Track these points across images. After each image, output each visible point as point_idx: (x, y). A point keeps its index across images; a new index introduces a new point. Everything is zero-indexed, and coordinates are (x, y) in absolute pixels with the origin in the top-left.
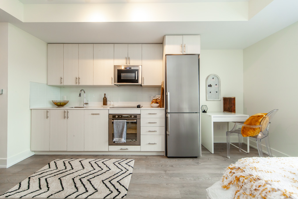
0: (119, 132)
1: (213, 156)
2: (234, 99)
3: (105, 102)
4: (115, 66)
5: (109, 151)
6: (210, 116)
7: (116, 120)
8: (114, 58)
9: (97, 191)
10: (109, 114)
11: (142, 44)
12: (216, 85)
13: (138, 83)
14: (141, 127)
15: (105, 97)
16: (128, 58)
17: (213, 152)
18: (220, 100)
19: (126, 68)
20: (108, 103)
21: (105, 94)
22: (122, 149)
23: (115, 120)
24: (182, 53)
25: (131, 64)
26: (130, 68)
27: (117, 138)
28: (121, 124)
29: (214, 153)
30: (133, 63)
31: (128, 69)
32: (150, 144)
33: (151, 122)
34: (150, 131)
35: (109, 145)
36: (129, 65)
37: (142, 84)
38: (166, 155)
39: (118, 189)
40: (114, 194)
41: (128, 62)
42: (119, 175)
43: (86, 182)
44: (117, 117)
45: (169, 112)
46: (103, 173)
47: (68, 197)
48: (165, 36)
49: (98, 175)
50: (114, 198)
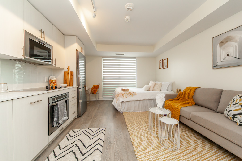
4: (25, 32)
5: (49, 144)
8: (24, 19)
10: (49, 98)
11: (53, 24)
22: (60, 130)
23: (57, 103)
24: (81, 52)
25: (45, 40)
27: (61, 119)
31: (41, 43)
32: (73, 114)
34: (73, 104)
35: (49, 136)
36: (42, 39)
37: (54, 66)
38: (77, 117)
39: (100, 131)
40: (103, 131)
41: (42, 37)
42: (88, 133)
43: (89, 148)
44: (55, 99)
45: (81, 87)
46: (82, 142)
47: (101, 151)
48: (76, 36)
49: (83, 144)
50: (105, 131)
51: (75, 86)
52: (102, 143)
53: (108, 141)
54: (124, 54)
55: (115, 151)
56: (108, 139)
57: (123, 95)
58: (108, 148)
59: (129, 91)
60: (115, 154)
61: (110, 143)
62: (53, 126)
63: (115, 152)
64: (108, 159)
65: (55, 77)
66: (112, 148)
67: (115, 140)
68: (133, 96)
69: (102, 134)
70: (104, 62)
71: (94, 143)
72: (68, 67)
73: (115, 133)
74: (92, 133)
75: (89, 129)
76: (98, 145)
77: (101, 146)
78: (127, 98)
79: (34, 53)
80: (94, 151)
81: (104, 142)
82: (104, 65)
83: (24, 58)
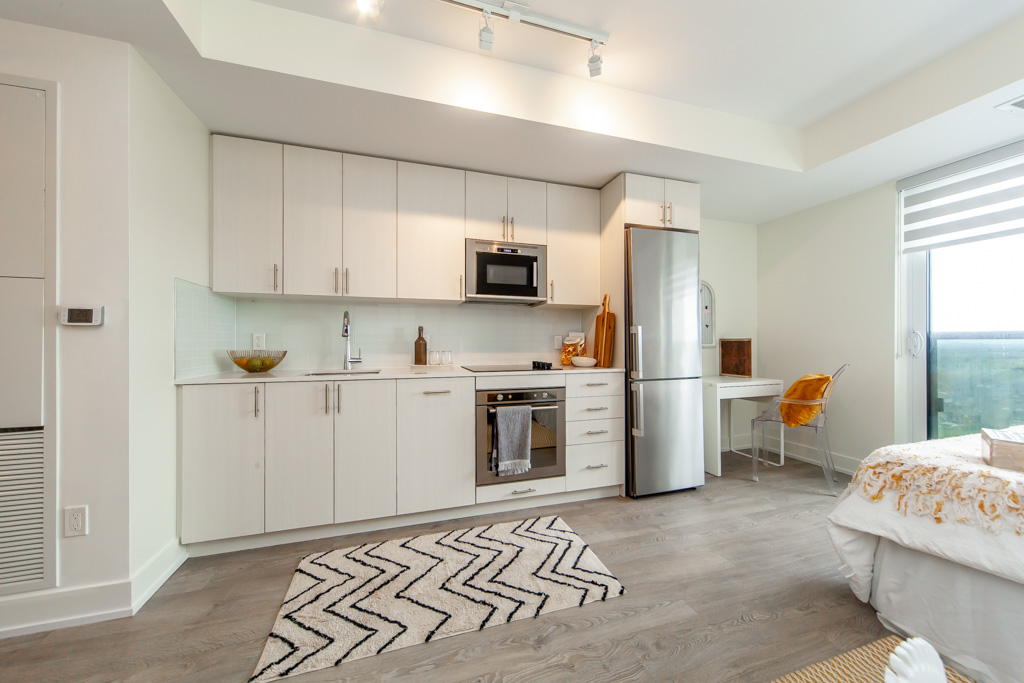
0: (512, 442)
1: (720, 483)
2: (749, 343)
3: (420, 355)
4: (468, 242)
5: (477, 505)
6: (711, 385)
7: (504, 408)
8: (465, 215)
9: (547, 597)
10: (477, 391)
11: (548, 182)
12: (706, 308)
13: (536, 295)
14: (567, 424)
15: (420, 338)
16: (507, 221)
17: (719, 474)
18: (714, 347)
19: (502, 250)
20: (433, 357)
21: (421, 330)
22: (515, 493)
23: (498, 408)
24: (662, 226)
25: (517, 240)
26: (513, 251)
27: (508, 460)
28: (519, 418)
29: (724, 475)
30: (523, 236)
31: (508, 252)
32: (589, 468)
33: (592, 407)
34: (590, 433)
36: (510, 240)
37: (549, 302)
38: (627, 494)
39: (593, 582)
40: (596, 592)
41: (509, 233)
42: (560, 555)
43: (494, 587)
44: (500, 397)
45: (641, 377)
46: (513, 560)
47: (487, 625)
48: (624, 173)
49: (507, 566)
50: (603, 599)
51: (620, 369)
52: (526, 613)
53: (550, 630)
55: (502, 674)
56: (559, 626)
58: (508, 642)
60: (483, 676)
61: (541, 641)
62: (491, 469)
63: (493, 675)
64: (459, 658)
65: (583, 335)
66: (515, 655)
67: (567, 656)
69: (577, 595)
70: (910, 219)
71: (520, 589)
72: (605, 298)
73: (615, 643)
74: (566, 566)
75: (585, 547)
76: (513, 603)
77: (511, 615)
78: (946, 526)
79: (489, 281)
80: (484, 603)
81: (538, 618)
82: (910, 236)
83: (464, 299)
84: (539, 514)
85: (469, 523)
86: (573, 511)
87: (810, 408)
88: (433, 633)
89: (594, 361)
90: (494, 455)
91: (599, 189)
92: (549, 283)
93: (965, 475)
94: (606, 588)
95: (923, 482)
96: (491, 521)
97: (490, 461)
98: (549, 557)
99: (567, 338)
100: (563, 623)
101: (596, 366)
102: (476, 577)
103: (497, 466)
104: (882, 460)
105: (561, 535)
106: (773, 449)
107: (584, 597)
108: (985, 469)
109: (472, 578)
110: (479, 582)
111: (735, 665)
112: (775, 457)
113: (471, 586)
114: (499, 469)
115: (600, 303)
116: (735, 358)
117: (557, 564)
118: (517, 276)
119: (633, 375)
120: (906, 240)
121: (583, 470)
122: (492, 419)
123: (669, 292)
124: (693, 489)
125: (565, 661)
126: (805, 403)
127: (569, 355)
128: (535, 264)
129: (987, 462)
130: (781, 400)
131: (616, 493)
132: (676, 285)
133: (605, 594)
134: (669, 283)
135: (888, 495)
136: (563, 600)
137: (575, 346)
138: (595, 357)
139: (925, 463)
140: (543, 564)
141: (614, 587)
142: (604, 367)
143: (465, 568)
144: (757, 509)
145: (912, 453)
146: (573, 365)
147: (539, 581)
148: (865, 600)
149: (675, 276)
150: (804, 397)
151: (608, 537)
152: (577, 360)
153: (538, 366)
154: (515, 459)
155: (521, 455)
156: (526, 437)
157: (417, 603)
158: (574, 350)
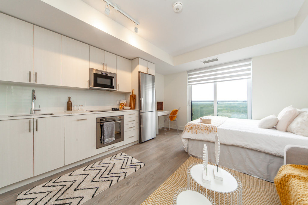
2: (163, 103)
4: (91, 69)
5: (96, 155)
7: (106, 123)
8: (90, 60)
9: (126, 172)
10: (96, 118)
11: (117, 55)
13: (113, 88)
14: (124, 126)
15: (69, 101)
16: (104, 64)
19: (103, 73)
21: (69, 98)
22: (109, 148)
23: (104, 123)
24: (147, 73)
25: (108, 71)
26: (106, 74)
27: (107, 138)
28: (111, 125)
29: (159, 134)
30: (110, 70)
31: (104, 74)
32: (130, 137)
33: (131, 120)
34: (130, 128)
35: (96, 149)
36: (105, 71)
37: (117, 90)
38: (139, 143)
39: (137, 165)
40: (138, 167)
41: (105, 68)
42: (126, 162)
43: (110, 176)
44: (104, 120)
45: (143, 112)
46: (113, 167)
47: (111, 185)
48: (138, 58)
49: (112, 169)
50: (140, 168)
51: (137, 109)
52: (122, 178)
53: (130, 180)
54: (217, 60)
55: (120, 195)
56: (131, 178)
57: (191, 127)
58: (119, 187)
59: (211, 123)
60: (115, 197)
61: (128, 183)
62: (101, 142)
63: (118, 196)
64: (105, 197)
65: (125, 100)
66: (122, 189)
67: (136, 183)
68: (209, 133)
69: (134, 169)
70: (189, 79)
71: (118, 173)
72: (133, 90)
73: (146, 176)
74: (129, 164)
75: (132, 158)
76: (117, 177)
77: (118, 180)
78: (198, 134)
79: (98, 83)
80: (108, 180)
81: (125, 178)
82: (189, 82)
83: (89, 88)
84: (116, 153)
85: (94, 161)
86: (126, 150)
87: (175, 116)
88: (94, 194)
89: (130, 108)
90: (103, 138)
91: (131, 60)
92: (117, 85)
93: (200, 125)
94: (141, 165)
95: (195, 127)
96: (101, 159)
97: (101, 140)
98: (123, 163)
99: (121, 101)
100: (132, 177)
101: (130, 109)
102: (103, 175)
103: (104, 141)
104: (189, 125)
105: (125, 157)
106: (168, 127)
107: (136, 169)
108: (201, 124)
109: (102, 175)
110: (104, 176)
111: (169, 171)
112: (168, 128)
113: (102, 178)
114: (105, 142)
115: (131, 91)
116: (160, 106)
117: (126, 164)
118: (107, 82)
119: (141, 111)
120: (189, 83)
121: (128, 138)
122: (102, 126)
123: (146, 89)
124: (153, 138)
125: (136, 184)
126: (174, 116)
127: (122, 107)
128: (113, 79)
129: (201, 123)
130: (169, 115)
131: (136, 143)
132: (147, 88)
133: (141, 167)
134: (146, 87)
135: (190, 131)
136: (130, 172)
137: (124, 103)
138: (130, 106)
139: (195, 124)
140: (122, 165)
141: (142, 165)
142: (133, 109)
143: (98, 174)
144: (167, 140)
145: (193, 123)
146: (124, 109)
147: (123, 169)
148: (186, 152)
149: (147, 85)
150: (174, 114)
151: (137, 154)
152: (125, 107)
153: (113, 110)
154: (109, 138)
155: (112, 137)
156: (113, 131)
157: (84, 189)
158: (123, 105)
